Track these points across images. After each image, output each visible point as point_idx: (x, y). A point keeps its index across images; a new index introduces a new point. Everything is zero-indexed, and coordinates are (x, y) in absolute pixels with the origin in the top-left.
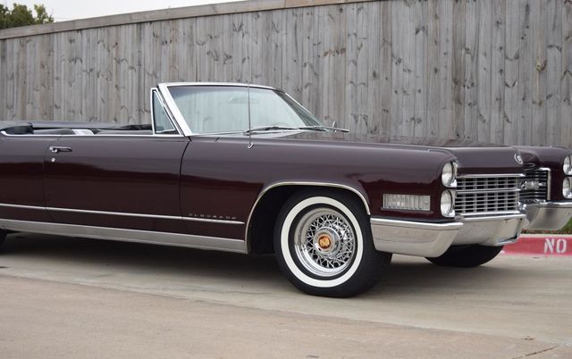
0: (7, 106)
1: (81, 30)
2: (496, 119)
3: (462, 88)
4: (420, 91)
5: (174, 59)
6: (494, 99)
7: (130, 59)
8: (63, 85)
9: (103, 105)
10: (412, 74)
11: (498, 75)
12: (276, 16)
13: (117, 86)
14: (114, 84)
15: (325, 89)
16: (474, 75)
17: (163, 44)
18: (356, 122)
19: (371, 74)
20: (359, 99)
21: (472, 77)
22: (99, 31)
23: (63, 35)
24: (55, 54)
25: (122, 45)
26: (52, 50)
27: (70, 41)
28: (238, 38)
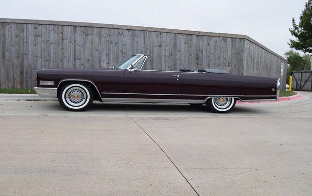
1: (41, 25)
3: (198, 60)
4: (186, 60)
5: (92, 41)
7: (69, 39)
8: (30, 45)
9: (54, 55)
10: (184, 55)
11: (208, 58)
12: (137, 32)
13: (62, 49)
15: (155, 57)
17: (86, 35)
20: (166, 61)
21: (201, 58)
22: (52, 26)
23: (30, 25)
24: (25, 32)
25: (65, 33)
26: (23, 30)
27: (35, 28)
28: (121, 37)
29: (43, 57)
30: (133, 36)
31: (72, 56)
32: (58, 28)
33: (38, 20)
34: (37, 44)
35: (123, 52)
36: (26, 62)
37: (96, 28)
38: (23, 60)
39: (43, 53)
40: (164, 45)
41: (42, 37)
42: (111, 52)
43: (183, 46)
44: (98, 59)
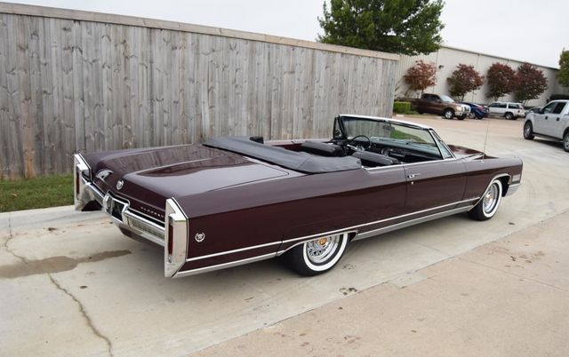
1: (79, 21)
5: (183, 62)
7: (139, 56)
9: (110, 93)
12: (258, 46)
17: (173, 49)
22: (103, 26)
23: (52, 21)
24: (41, 38)
25: (130, 43)
26: (35, 34)
27: (65, 29)
28: (232, 55)
29: (86, 99)
30: (252, 52)
31: (145, 94)
32: (116, 31)
33: (72, 11)
34: (72, 68)
35: (237, 83)
36: (46, 111)
37: (190, 34)
38: (40, 107)
39: (85, 91)
40: (297, 69)
41: (81, 51)
42: (217, 84)
43: (323, 71)
44: (194, 99)
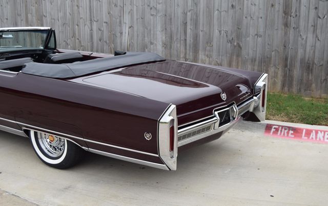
0: (18, 15)
2: (310, 38)
3: (289, 17)
4: (261, 18)
6: (310, 25)
8: (47, 4)
9: (70, 17)
10: (257, 7)
11: (314, 10)
13: (77, 6)
14: (76, 4)
15: (201, 13)
16: (298, 10)
18: (220, 34)
19: (230, 5)
20: (222, 21)
21: (296, 11)
31: (88, 16)
44: (118, 20)
